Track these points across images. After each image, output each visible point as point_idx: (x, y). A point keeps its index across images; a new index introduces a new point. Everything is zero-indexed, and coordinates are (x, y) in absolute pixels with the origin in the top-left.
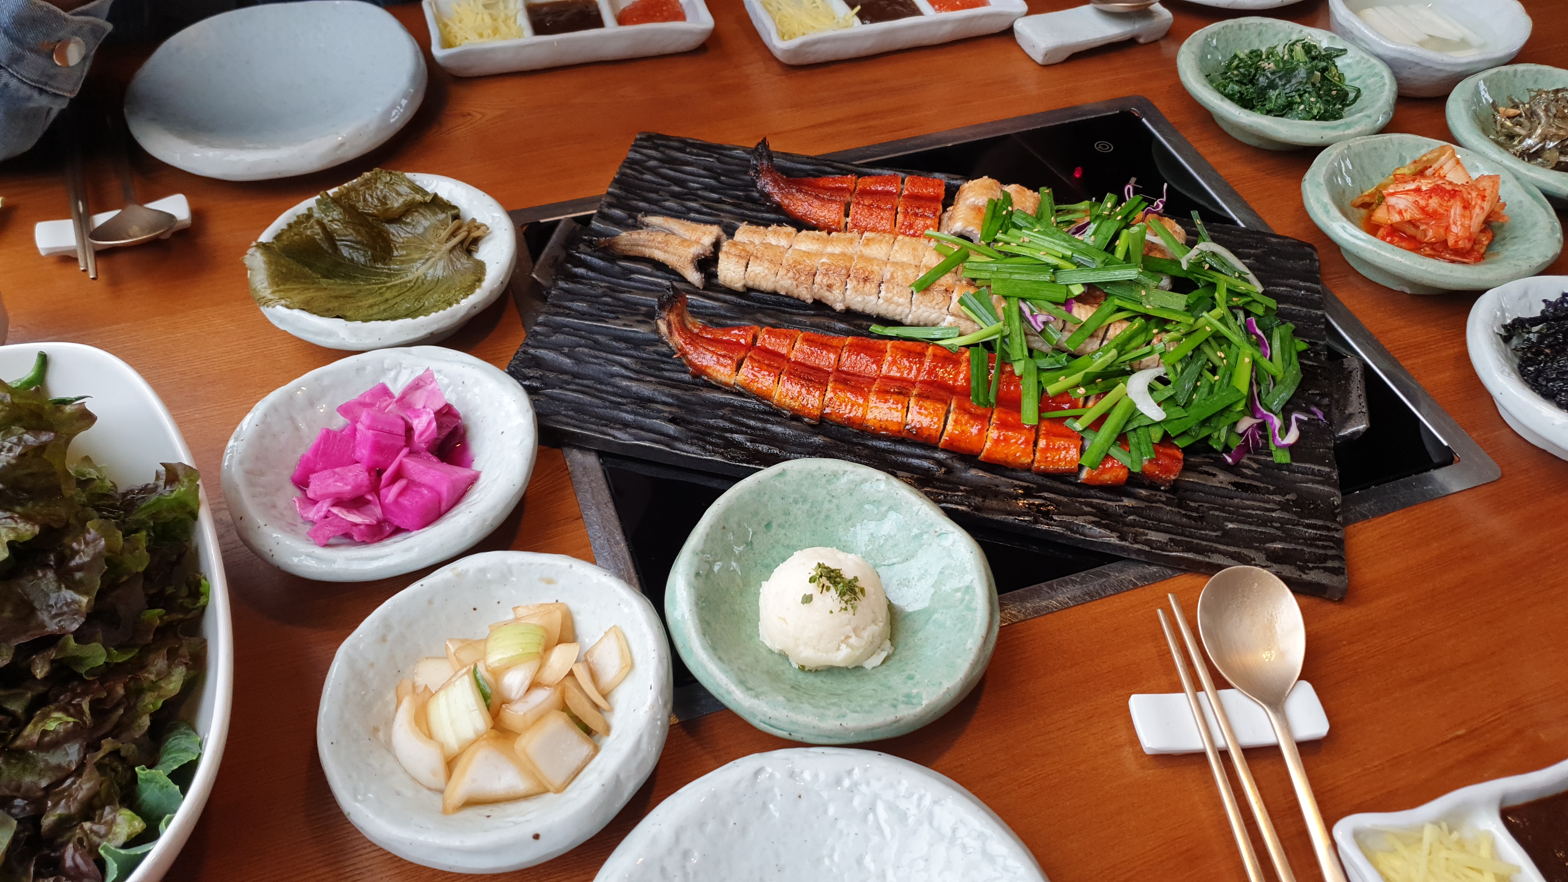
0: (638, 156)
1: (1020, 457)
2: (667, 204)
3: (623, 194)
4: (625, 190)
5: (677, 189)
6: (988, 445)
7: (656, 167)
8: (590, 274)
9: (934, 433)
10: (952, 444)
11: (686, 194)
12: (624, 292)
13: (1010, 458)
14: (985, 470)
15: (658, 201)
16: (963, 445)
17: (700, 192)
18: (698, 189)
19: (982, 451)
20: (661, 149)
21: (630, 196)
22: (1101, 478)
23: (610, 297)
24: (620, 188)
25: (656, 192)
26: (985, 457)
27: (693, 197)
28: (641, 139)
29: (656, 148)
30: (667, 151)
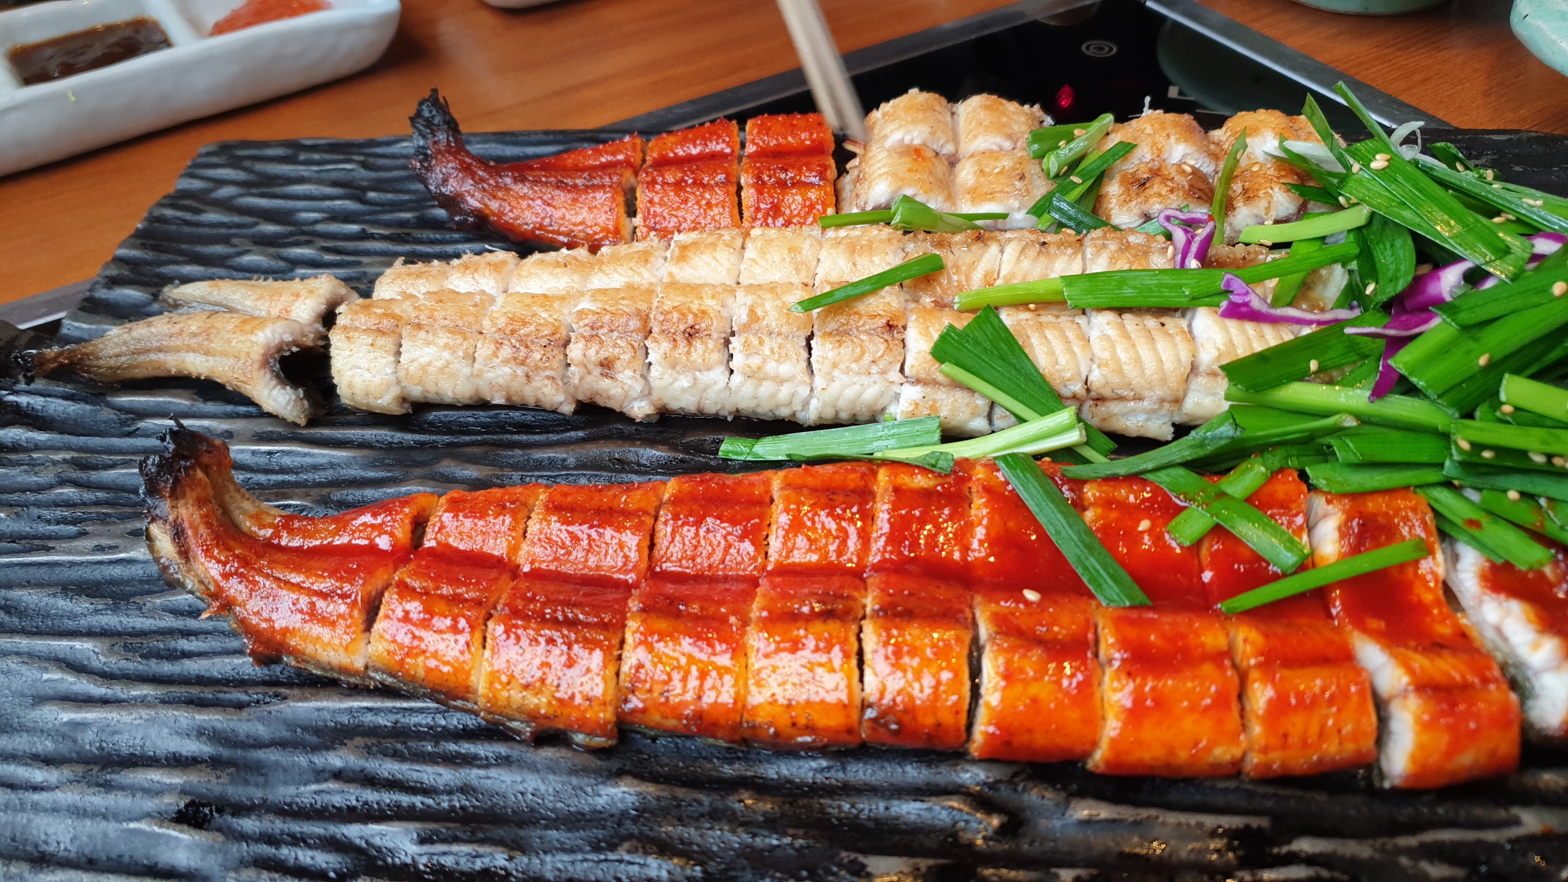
0: (196, 184)
1: (1208, 749)
2: (247, 259)
3: (148, 255)
4: (154, 248)
5: (270, 228)
6: (1112, 727)
7: (233, 198)
8: (41, 437)
9: (948, 718)
10: (1008, 743)
11: (291, 234)
12: (113, 466)
13: (1183, 756)
14: (1114, 800)
15: (229, 256)
16: (1040, 739)
17: (320, 227)
18: (316, 222)
19: (1095, 744)
20: (247, 163)
21: (164, 257)
22: (1450, 766)
23: (75, 483)
24: (143, 246)
25: (225, 240)
26: (1108, 763)
27: (303, 238)
28: (208, 154)
29: (235, 163)
30: (260, 167)
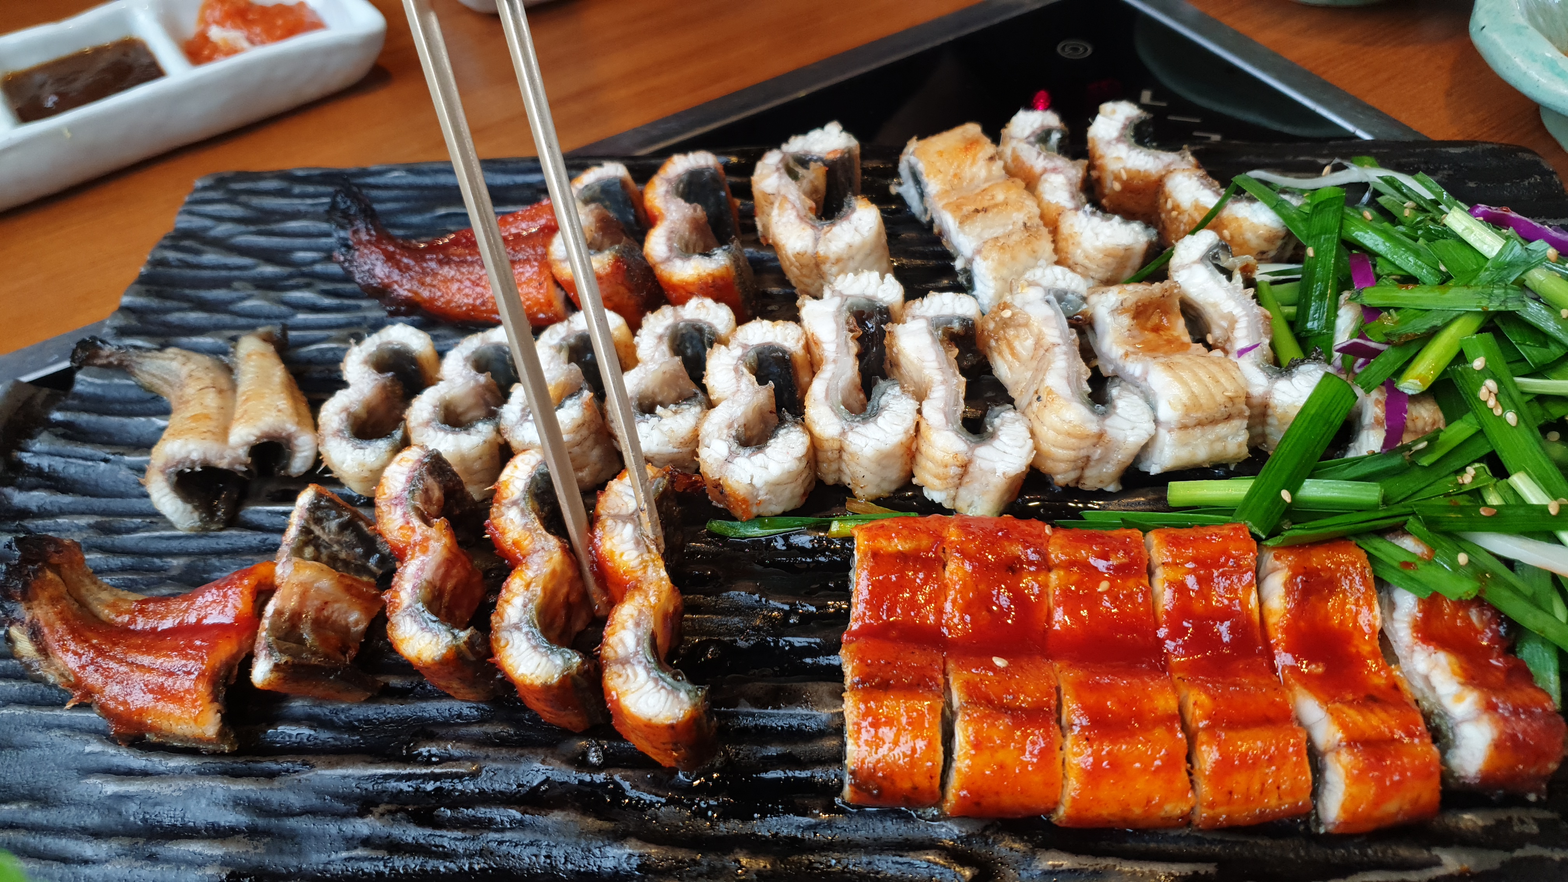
0: (197, 223)
2: (248, 304)
3: (154, 303)
4: (160, 295)
5: (269, 270)
6: (1072, 787)
7: (232, 236)
9: (923, 782)
10: (978, 804)
11: (290, 276)
13: (1137, 811)
15: (232, 302)
16: (1007, 800)
17: (318, 268)
18: (314, 262)
19: (1057, 803)
20: (243, 198)
21: (169, 304)
22: (1377, 813)
24: (148, 293)
25: (225, 283)
26: (1069, 818)
27: (302, 281)
28: (205, 189)
29: (232, 198)
30: (256, 201)
